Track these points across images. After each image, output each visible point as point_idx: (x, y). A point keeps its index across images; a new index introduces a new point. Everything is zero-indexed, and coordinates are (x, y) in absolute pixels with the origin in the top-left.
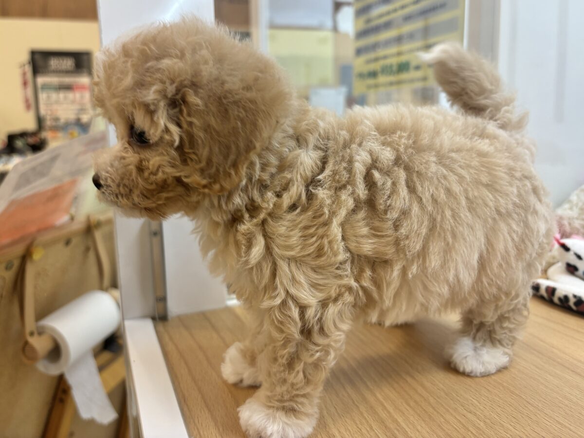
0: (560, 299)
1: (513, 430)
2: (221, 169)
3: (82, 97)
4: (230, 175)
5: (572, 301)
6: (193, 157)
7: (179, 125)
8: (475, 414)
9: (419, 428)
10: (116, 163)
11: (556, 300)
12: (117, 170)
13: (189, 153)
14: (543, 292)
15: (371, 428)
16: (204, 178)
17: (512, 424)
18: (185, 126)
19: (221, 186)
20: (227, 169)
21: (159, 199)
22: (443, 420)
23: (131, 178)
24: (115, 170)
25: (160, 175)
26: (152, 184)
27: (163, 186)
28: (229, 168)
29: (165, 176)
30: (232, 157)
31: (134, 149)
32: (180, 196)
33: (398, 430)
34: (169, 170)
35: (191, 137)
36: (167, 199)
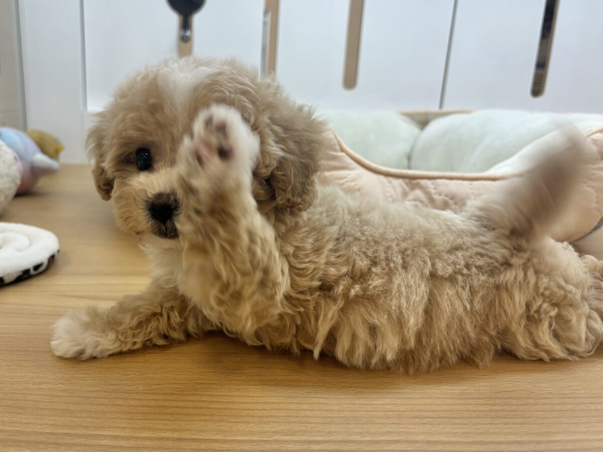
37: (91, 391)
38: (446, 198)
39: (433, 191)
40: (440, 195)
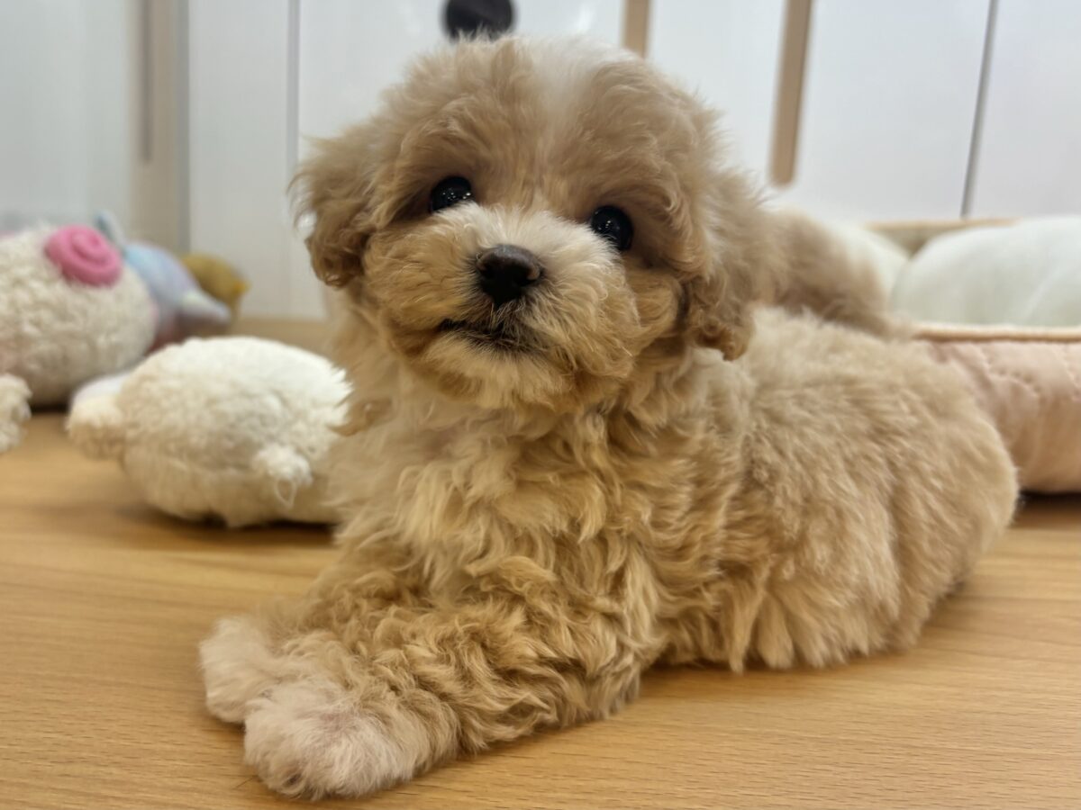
37: (176, 789)
38: (1016, 381)
39: (986, 366)
40: (1002, 372)
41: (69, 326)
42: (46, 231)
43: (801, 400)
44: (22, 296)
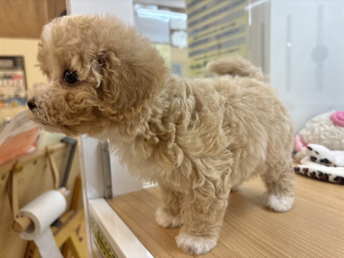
0: (311, 174)
1: (311, 234)
2: (126, 106)
3: (18, 83)
4: (130, 110)
5: (317, 175)
6: (109, 95)
7: (102, 73)
8: (290, 229)
9: (266, 237)
10: (50, 93)
11: (309, 174)
12: (51, 98)
13: (106, 92)
14: (301, 171)
15: (243, 240)
16: (114, 110)
17: (309, 231)
18: (106, 75)
19: (124, 116)
20: (130, 107)
21: (77, 121)
22: (276, 233)
23: (61, 104)
24: (49, 97)
25: (83, 105)
26: (74, 110)
27: (83, 112)
28: (131, 106)
29: (86, 106)
30: (134, 100)
31: (63, 87)
32: (92, 122)
33: (256, 239)
34: (90, 101)
35: (109, 83)
36: (82, 122)
41: (334, 137)
42: (334, 112)
43: (242, 101)
44: (322, 129)
